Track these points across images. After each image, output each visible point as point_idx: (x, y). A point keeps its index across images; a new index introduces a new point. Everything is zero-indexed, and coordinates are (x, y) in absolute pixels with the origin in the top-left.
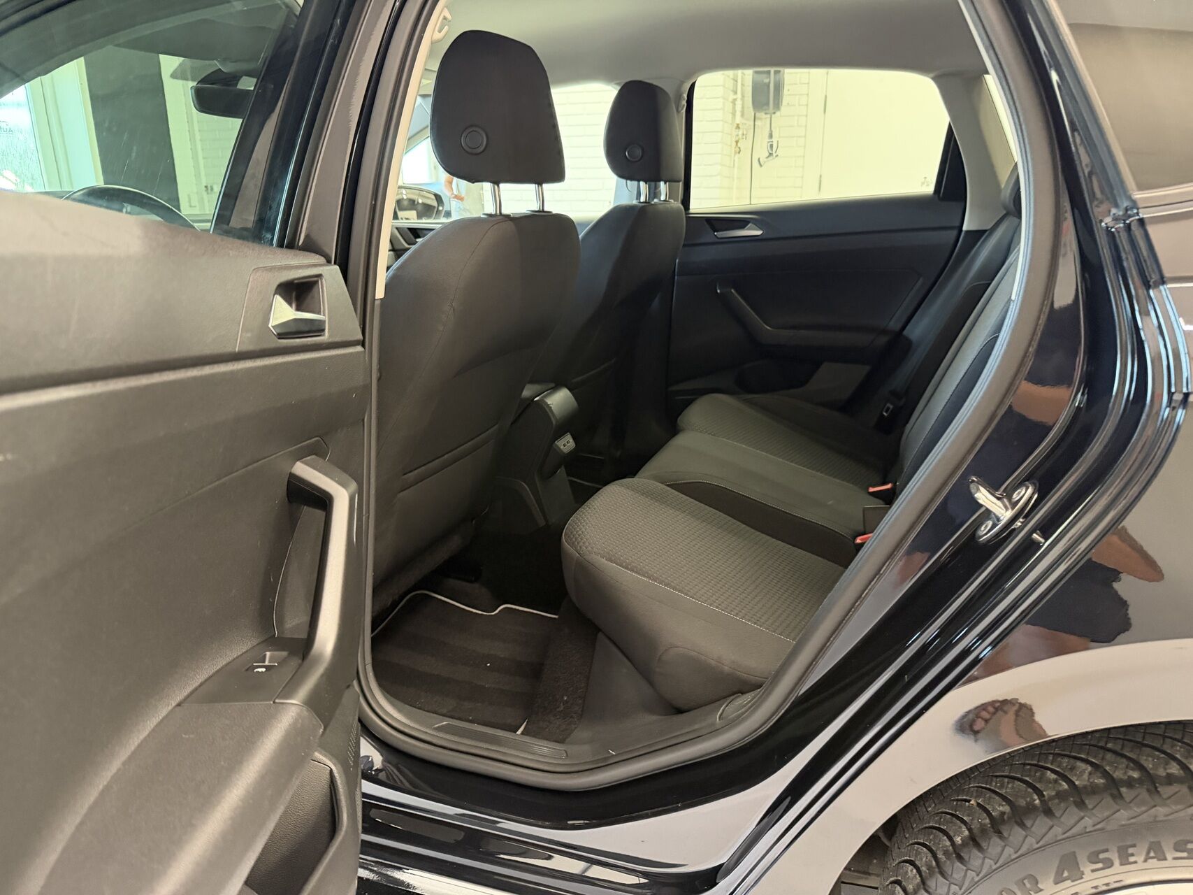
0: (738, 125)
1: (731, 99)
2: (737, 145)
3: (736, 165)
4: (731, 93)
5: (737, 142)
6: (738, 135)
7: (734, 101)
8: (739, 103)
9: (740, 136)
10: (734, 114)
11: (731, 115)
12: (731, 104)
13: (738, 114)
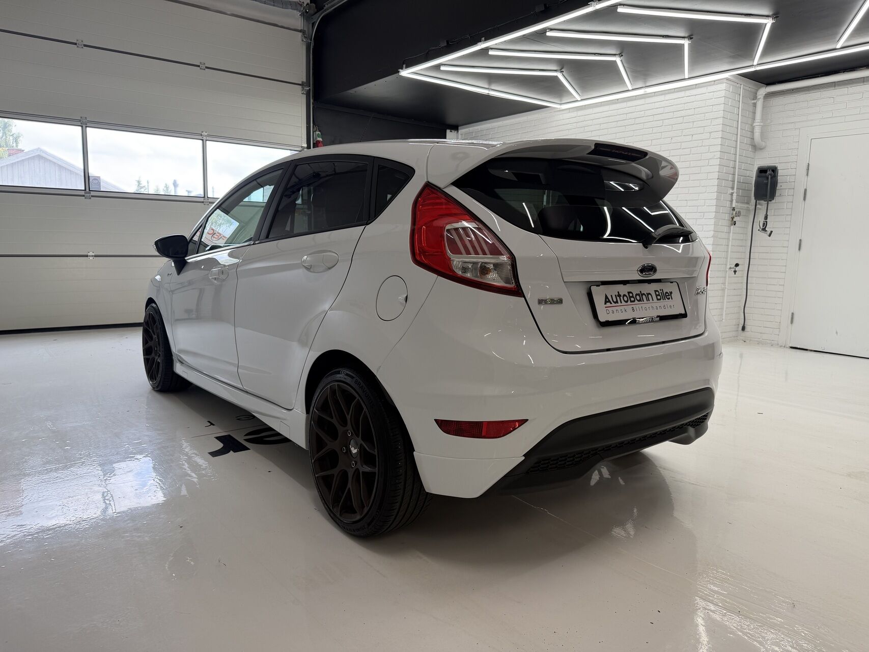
0: (734, 208)
1: (730, 193)
2: (733, 219)
3: (731, 232)
4: (731, 189)
5: (733, 218)
6: (732, 214)
7: (732, 194)
8: (735, 195)
9: (734, 214)
10: (732, 201)
11: (730, 202)
12: (730, 196)
13: (734, 201)
